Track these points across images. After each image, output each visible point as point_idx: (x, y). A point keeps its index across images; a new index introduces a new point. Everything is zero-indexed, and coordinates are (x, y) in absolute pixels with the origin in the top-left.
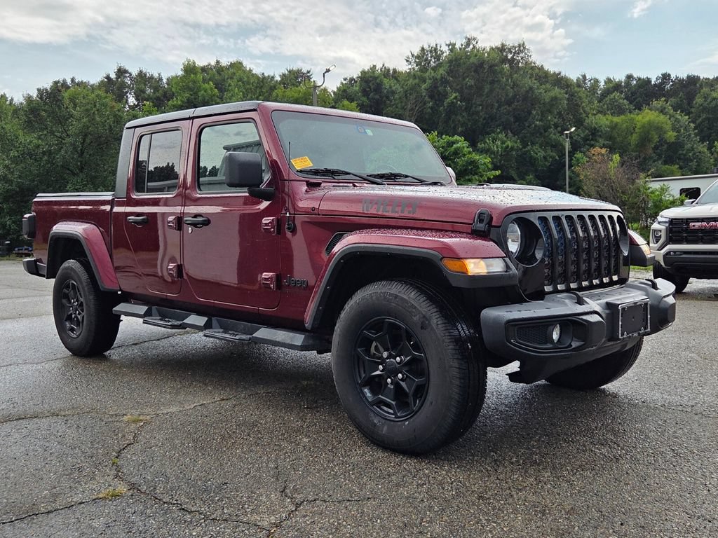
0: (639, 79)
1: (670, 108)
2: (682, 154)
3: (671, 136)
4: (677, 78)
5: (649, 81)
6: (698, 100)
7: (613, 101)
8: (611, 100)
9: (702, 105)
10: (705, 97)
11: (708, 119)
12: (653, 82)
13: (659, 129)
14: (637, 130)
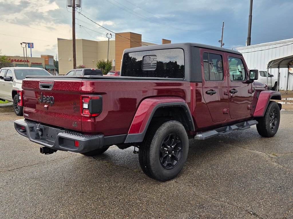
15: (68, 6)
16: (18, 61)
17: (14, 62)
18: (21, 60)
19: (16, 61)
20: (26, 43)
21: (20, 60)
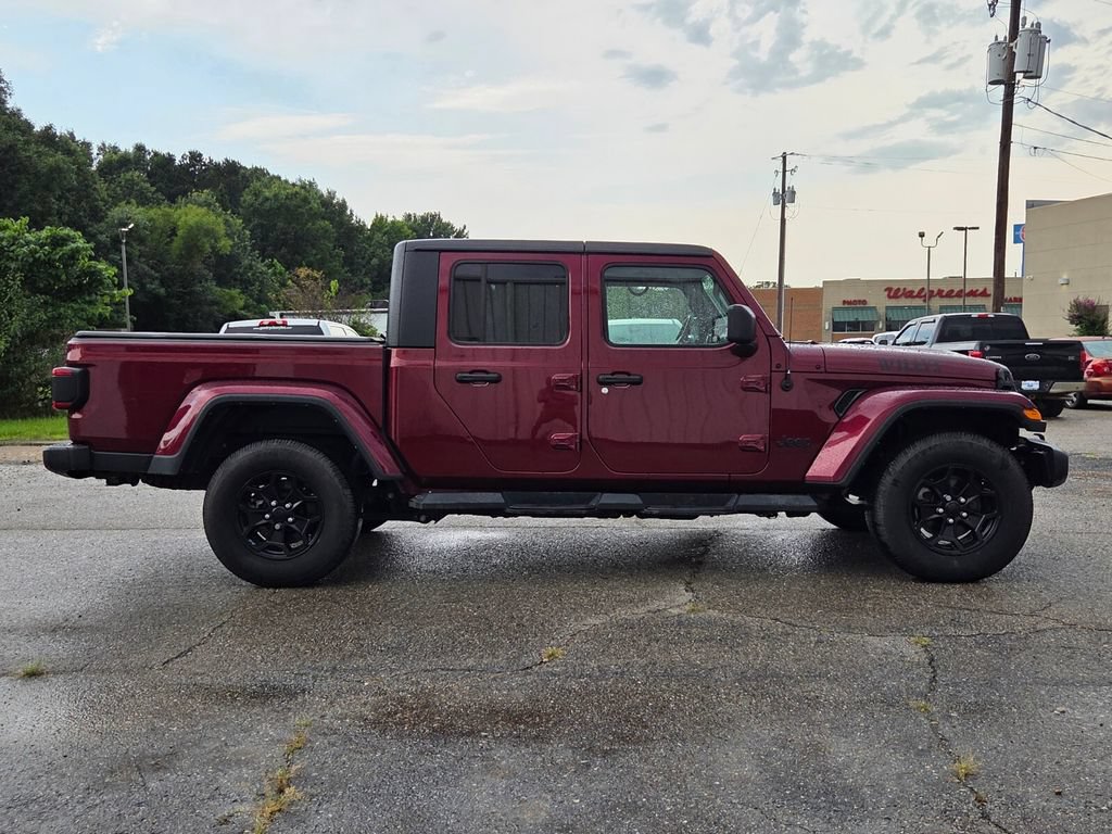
0: (156, 154)
1: (217, 204)
2: (238, 273)
3: (225, 245)
4: (211, 161)
5: (170, 159)
6: (247, 197)
7: (131, 183)
8: (127, 180)
9: (252, 206)
10: (255, 194)
11: (262, 226)
12: (177, 163)
13: (210, 233)
14: (180, 233)
15: (991, 83)
16: (950, 295)
17: (937, 298)
18: (952, 291)
19: (944, 294)
20: (965, 229)
21: (956, 290)
